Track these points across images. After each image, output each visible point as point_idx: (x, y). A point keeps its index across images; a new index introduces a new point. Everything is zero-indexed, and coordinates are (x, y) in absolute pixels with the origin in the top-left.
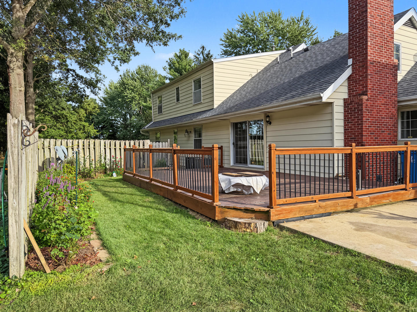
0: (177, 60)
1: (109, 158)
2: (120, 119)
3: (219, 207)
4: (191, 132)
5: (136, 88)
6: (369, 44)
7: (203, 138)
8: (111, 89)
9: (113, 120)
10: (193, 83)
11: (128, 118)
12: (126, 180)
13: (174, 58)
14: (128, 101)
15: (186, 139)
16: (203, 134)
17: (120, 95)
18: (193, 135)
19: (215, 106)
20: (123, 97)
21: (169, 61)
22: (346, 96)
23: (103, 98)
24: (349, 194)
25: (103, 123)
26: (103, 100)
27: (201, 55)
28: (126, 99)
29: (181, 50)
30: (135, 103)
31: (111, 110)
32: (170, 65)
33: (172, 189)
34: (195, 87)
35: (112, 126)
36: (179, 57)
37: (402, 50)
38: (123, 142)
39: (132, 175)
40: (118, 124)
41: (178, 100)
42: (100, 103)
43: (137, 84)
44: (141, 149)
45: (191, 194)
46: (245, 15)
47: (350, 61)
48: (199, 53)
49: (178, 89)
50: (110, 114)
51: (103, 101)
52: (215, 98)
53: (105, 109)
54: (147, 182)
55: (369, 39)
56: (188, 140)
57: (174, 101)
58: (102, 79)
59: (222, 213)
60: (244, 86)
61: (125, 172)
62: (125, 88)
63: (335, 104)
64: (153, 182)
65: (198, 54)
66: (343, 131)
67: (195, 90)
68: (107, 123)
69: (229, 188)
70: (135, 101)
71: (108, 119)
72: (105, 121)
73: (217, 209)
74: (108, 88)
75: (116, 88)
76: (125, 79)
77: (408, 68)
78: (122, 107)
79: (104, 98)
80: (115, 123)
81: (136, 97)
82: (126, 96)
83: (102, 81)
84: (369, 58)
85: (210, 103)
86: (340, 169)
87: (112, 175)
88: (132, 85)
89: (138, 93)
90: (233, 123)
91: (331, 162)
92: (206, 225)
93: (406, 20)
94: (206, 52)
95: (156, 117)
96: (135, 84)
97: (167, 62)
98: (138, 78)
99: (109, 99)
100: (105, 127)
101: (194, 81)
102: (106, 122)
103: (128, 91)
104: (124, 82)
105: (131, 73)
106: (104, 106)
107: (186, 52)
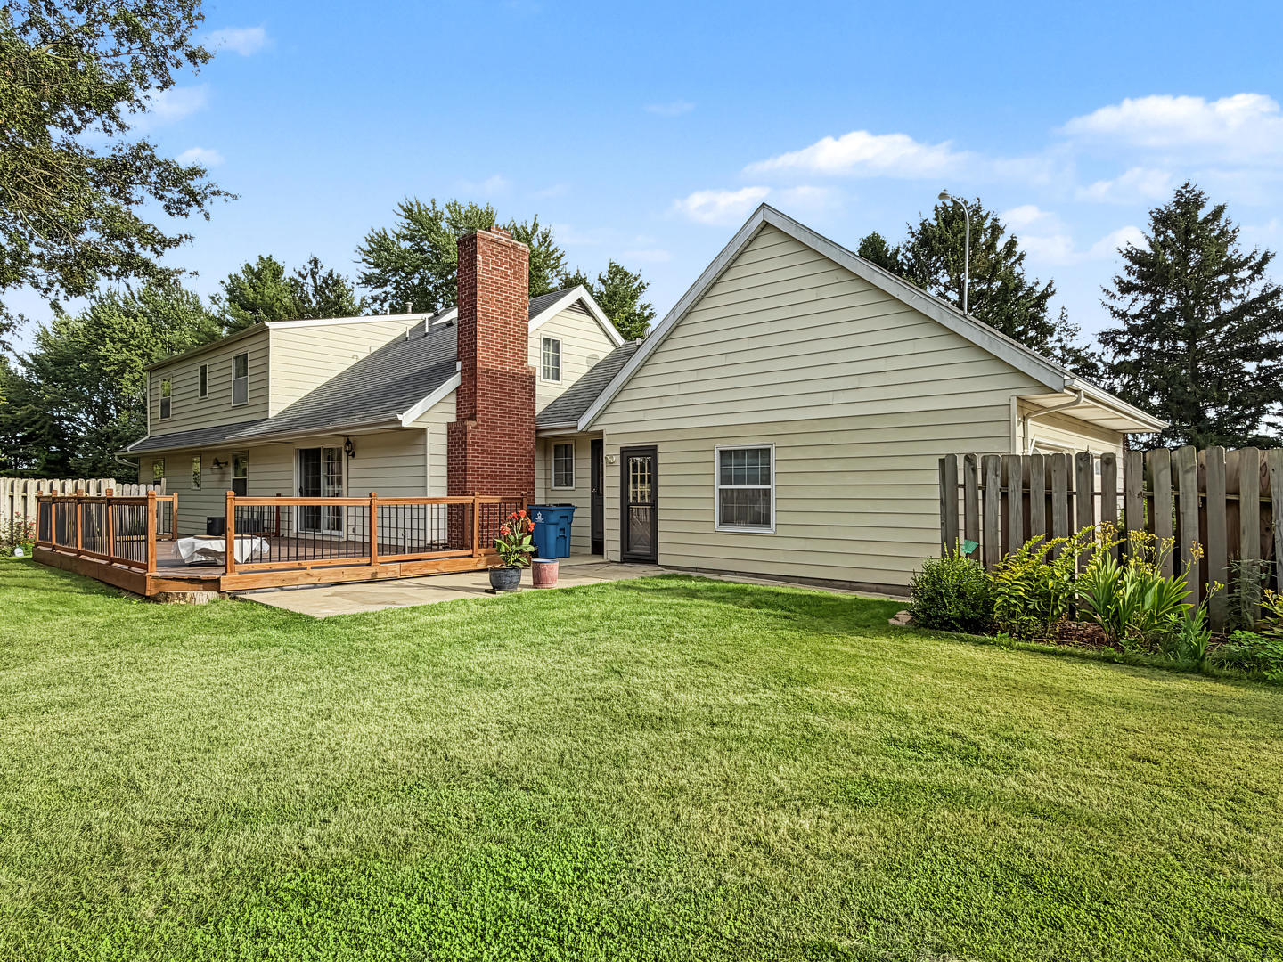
0: (250, 282)
1: (9, 518)
2: (87, 418)
3: (153, 577)
4: (227, 463)
5: (138, 337)
6: (479, 343)
7: (249, 477)
8: (59, 332)
9: (61, 418)
10: (233, 363)
11: (111, 414)
12: (37, 560)
13: (243, 277)
14: (111, 371)
15: (216, 477)
16: (250, 469)
17: (85, 352)
18: (231, 469)
19: (271, 414)
20: (96, 359)
21: (228, 282)
22: (453, 419)
23: (30, 355)
24: (366, 560)
25: (27, 426)
26: (31, 362)
27: (309, 279)
28: (103, 365)
29: (261, 259)
30: (130, 376)
31: (55, 393)
32: (230, 291)
33: (104, 562)
34: (237, 370)
35: (58, 434)
36: (258, 275)
37: (563, 348)
38: (32, 483)
39: (50, 549)
40: (80, 431)
41: (203, 393)
42: (21, 371)
43: (142, 327)
44: (92, 498)
45: (127, 567)
46: (414, 203)
47: (459, 364)
48: (304, 273)
49: (204, 368)
50: (51, 404)
51: (30, 365)
52: (271, 398)
53: (38, 387)
54: (71, 557)
55: (479, 336)
56: (222, 480)
57: (194, 394)
58: (16, 324)
59: (157, 586)
60: (326, 385)
61: (37, 544)
62: (102, 337)
63: (428, 431)
64: (82, 557)
65: (300, 275)
66: (446, 474)
67: (237, 376)
68: (42, 427)
69: (192, 557)
70: (130, 372)
71: (45, 414)
72: (35, 422)
73: (148, 581)
74: (50, 330)
75: (74, 334)
76: (104, 312)
77: (576, 378)
78: (91, 382)
79: (34, 358)
80: (68, 428)
81: (135, 361)
82: (105, 358)
83: (15, 327)
84: (479, 364)
85: (262, 408)
86: (442, 532)
87: (13, 553)
88: (123, 331)
89: (139, 352)
90: (301, 450)
91: (422, 522)
92: (131, 603)
93: (573, 302)
94: (323, 273)
95: (157, 427)
96: (134, 328)
97: (222, 282)
98: (142, 313)
99: (52, 360)
100: (36, 439)
101: (236, 358)
102: (38, 426)
103: (110, 345)
104: (99, 318)
105: (122, 296)
106: (35, 380)
107: (275, 263)
